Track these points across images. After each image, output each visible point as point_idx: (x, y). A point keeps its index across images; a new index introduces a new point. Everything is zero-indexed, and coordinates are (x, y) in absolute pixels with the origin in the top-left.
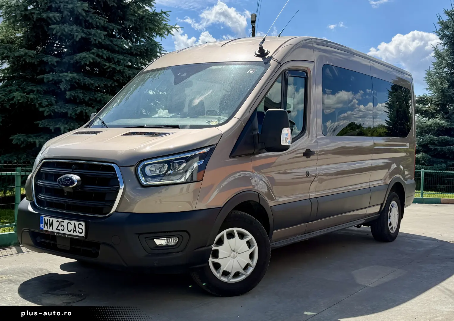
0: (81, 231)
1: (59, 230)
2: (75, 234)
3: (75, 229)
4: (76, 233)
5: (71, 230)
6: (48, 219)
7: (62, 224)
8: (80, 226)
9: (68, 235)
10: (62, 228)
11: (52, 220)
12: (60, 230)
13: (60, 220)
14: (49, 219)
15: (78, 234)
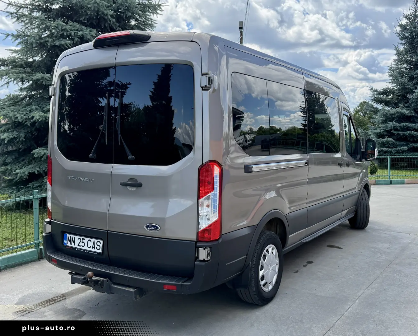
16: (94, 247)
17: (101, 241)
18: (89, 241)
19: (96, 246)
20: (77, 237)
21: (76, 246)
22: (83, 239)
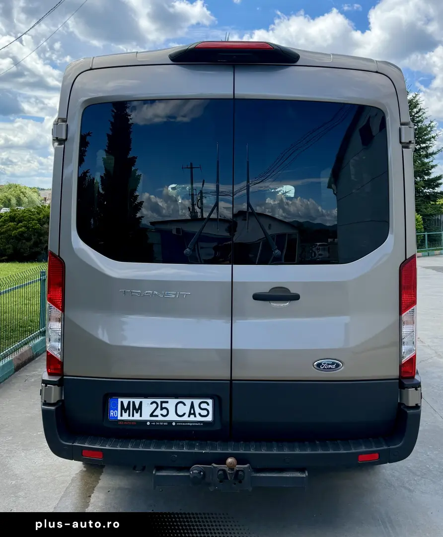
16: (194, 414)
17: (210, 401)
18: (180, 405)
19: (197, 410)
20: (146, 402)
21: (146, 416)
22: (162, 403)
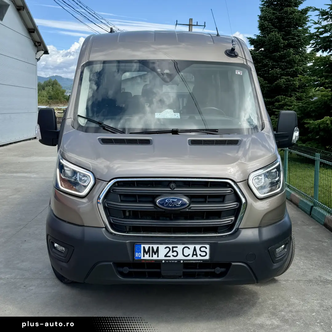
0: (204, 254)
1: (170, 256)
2: (195, 257)
3: (195, 253)
4: (197, 256)
5: (189, 255)
6: (149, 247)
7: (175, 249)
8: (203, 249)
9: (184, 260)
10: (175, 254)
11: (158, 247)
12: (172, 256)
13: (171, 246)
14: (152, 247)
15: (199, 258)
